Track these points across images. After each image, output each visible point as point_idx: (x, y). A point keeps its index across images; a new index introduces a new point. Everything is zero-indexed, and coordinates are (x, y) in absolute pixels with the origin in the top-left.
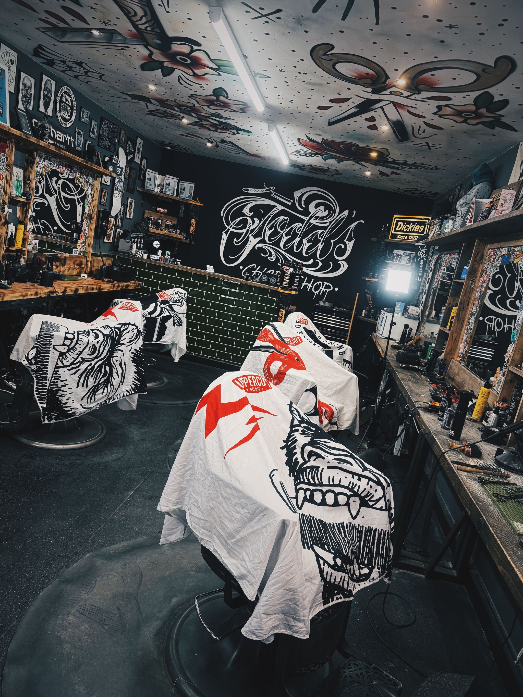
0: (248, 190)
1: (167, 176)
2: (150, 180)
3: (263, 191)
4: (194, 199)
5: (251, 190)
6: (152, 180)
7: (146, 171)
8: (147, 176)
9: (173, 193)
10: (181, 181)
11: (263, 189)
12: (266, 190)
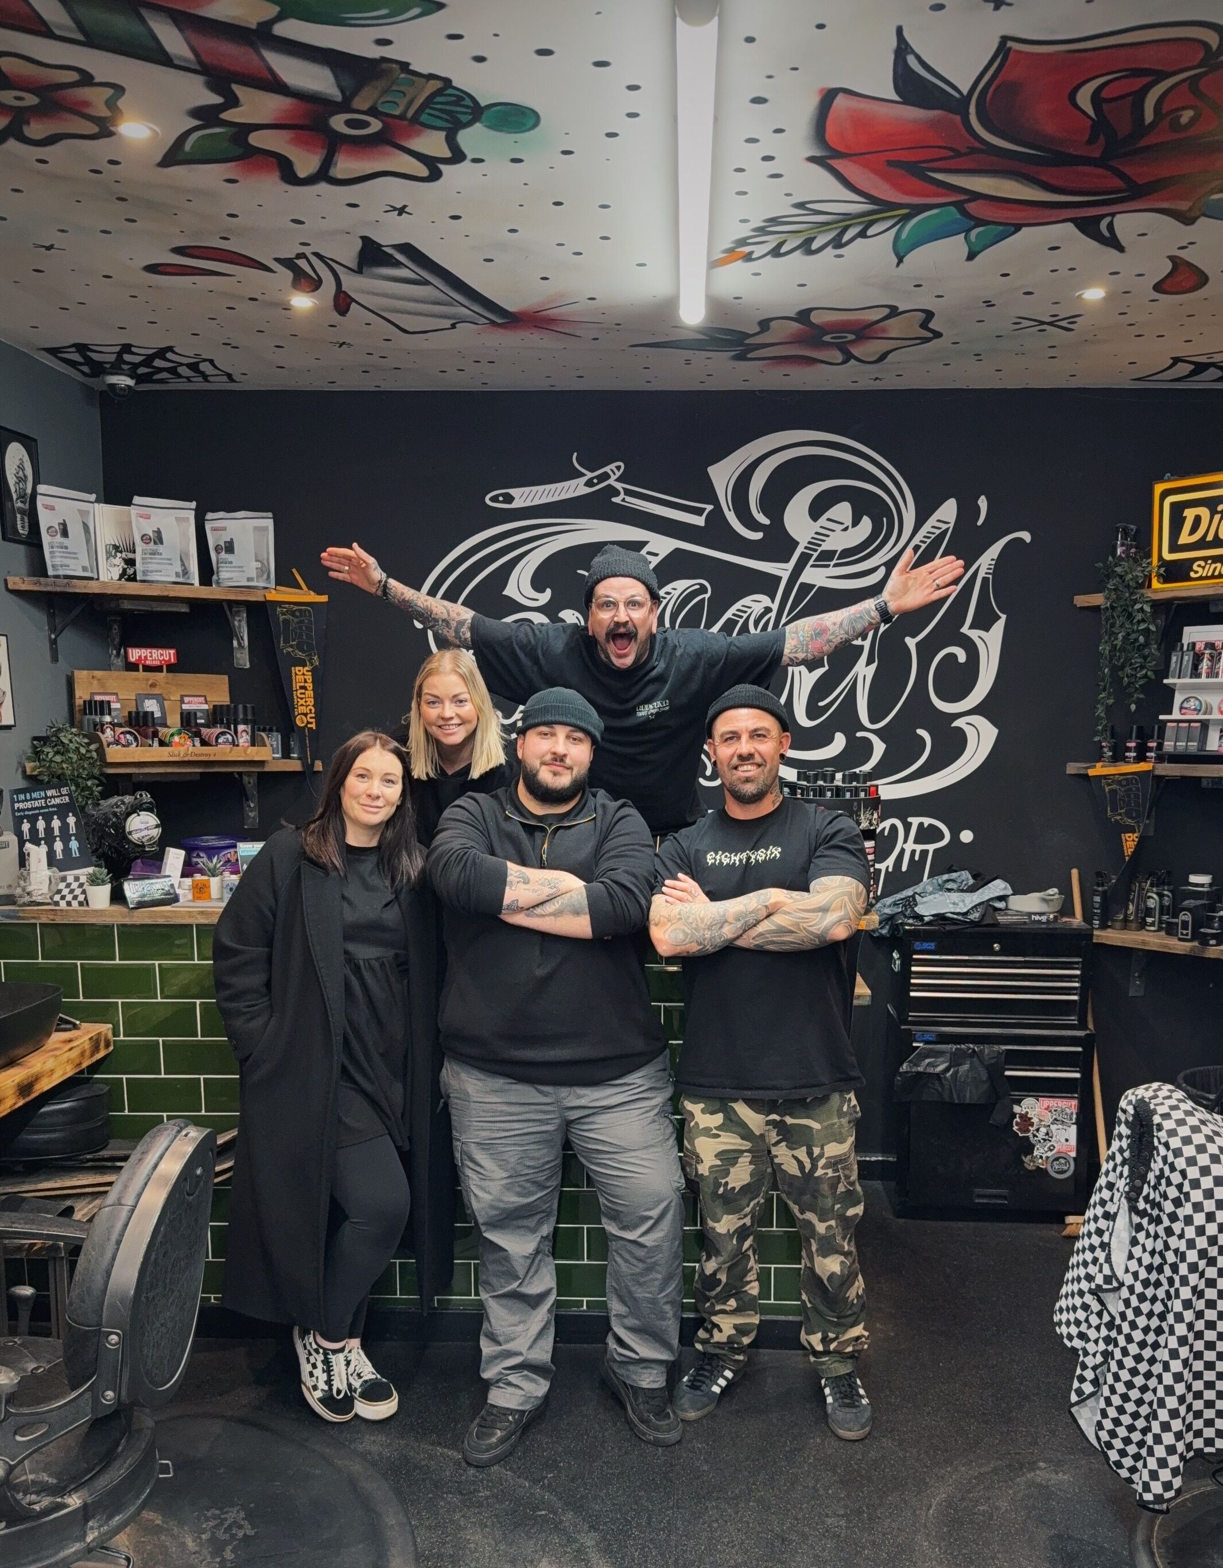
0: (509, 499)
1: (137, 500)
2: (65, 533)
3: (574, 488)
4: (284, 578)
5: (524, 497)
6: (75, 529)
7: (34, 494)
8: (46, 520)
9: (185, 572)
10: (210, 516)
11: (573, 483)
12: (589, 483)
